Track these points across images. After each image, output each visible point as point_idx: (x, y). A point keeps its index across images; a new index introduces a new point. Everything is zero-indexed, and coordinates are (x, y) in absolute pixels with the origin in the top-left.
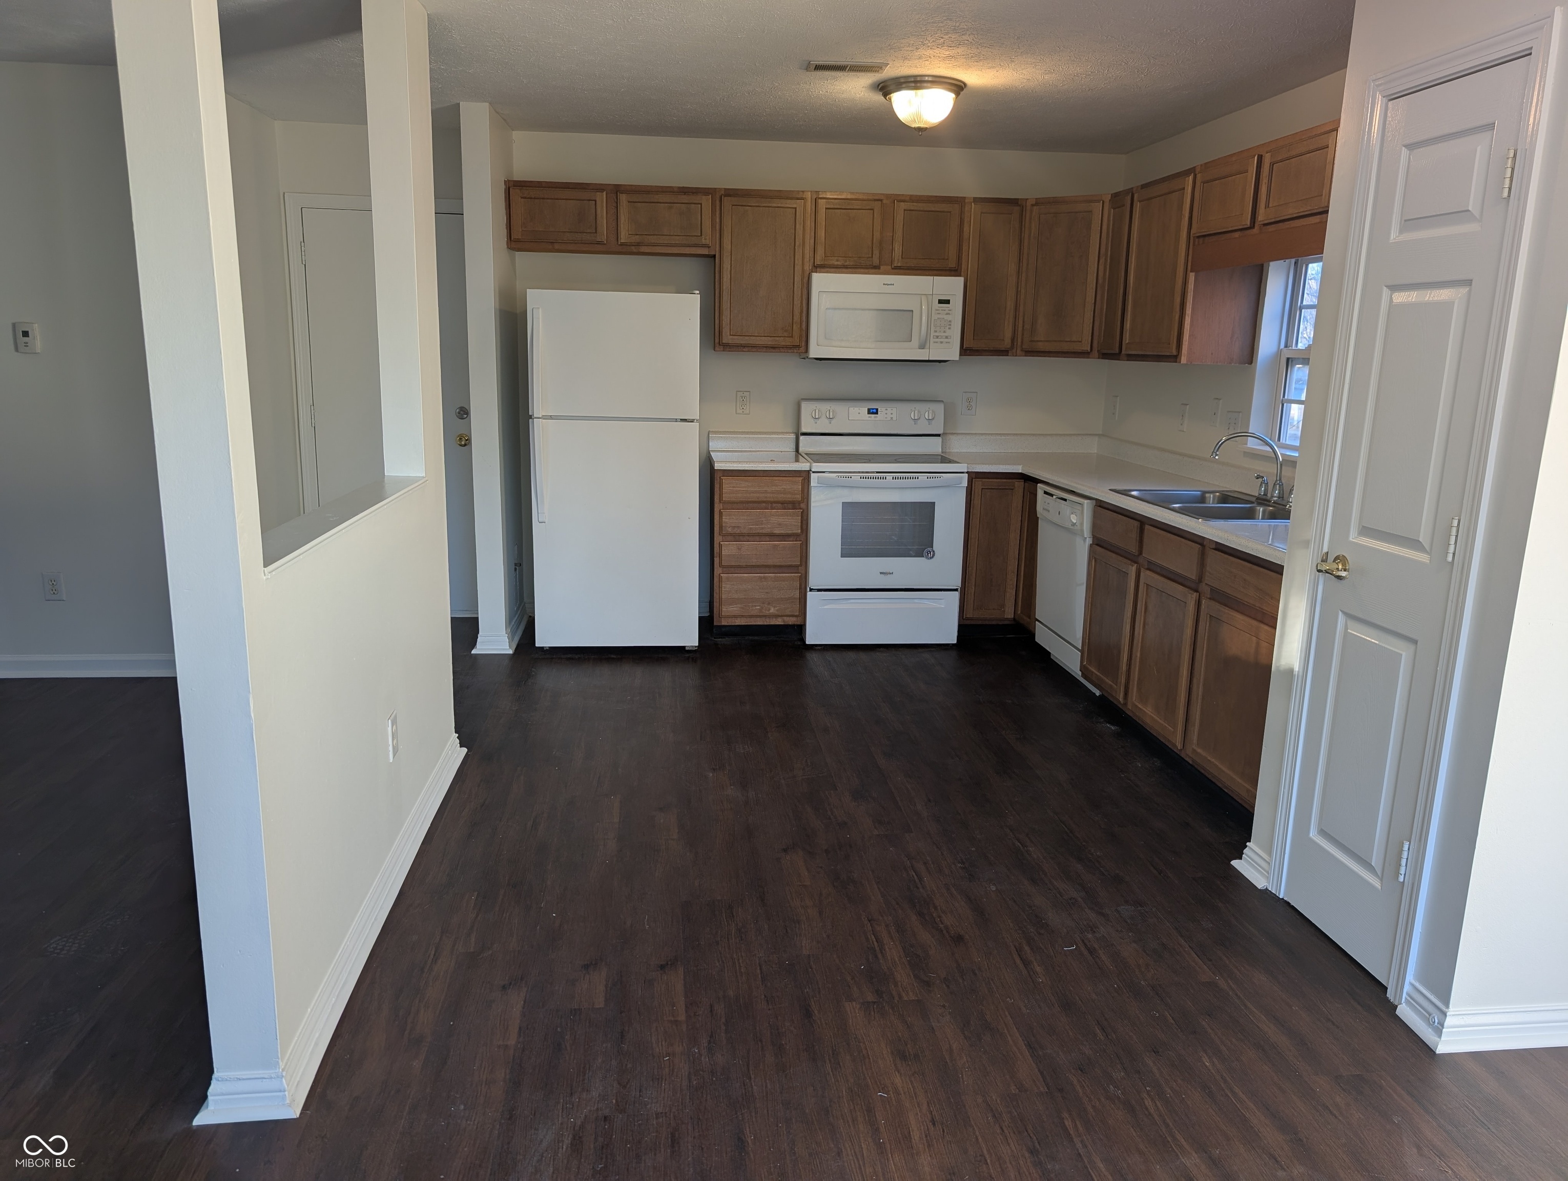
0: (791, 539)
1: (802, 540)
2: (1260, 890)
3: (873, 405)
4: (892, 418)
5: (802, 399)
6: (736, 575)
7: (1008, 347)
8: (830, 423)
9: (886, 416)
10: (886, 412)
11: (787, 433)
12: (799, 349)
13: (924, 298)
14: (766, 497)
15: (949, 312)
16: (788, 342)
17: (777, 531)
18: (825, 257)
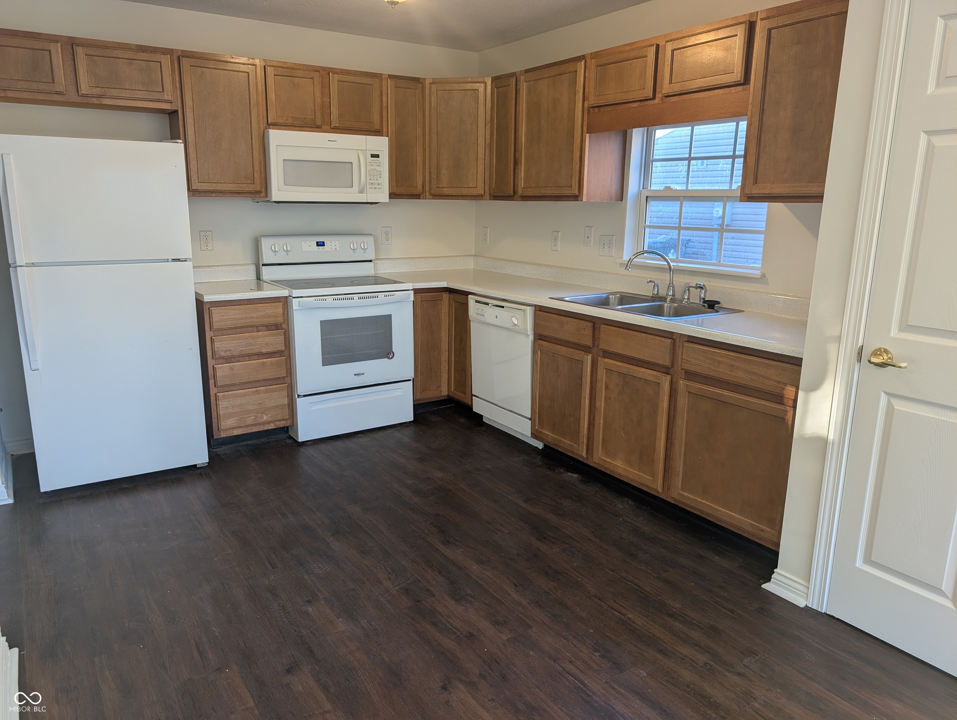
0: (276, 356)
1: (286, 355)
2: (802, 608)
3: (320, 239)
4: (336, 249)
5: (261, 236)
6: (231, 392)
7: (421, 192)
8: (287, 255)
9: (331, 247)
10: (331, 244)
11: (248, 264)
12: (260, 195)
13: (360, 153)
14: (252, 322)
15: (379, 164)
16: (251, 188)
17: (264, 351)
18: (277, 116)
